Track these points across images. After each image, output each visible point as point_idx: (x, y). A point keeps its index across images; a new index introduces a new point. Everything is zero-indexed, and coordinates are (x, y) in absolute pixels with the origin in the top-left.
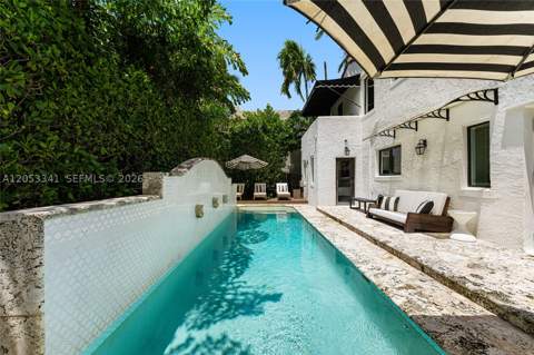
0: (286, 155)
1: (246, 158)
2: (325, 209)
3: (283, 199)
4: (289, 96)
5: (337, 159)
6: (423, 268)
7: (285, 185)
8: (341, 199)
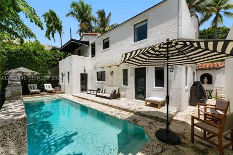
2: (77, 95)
4: (50, 40)
6: (119, 108)
7: (50, 85)
8: (82, 90)
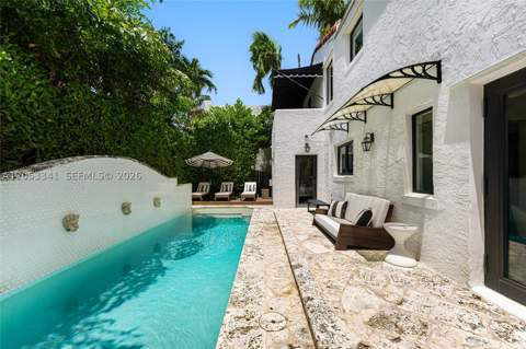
0: (256, 152)
1: (209, 155)
3: (250, 199)
5: (297, 157)
7: (253, 184)
